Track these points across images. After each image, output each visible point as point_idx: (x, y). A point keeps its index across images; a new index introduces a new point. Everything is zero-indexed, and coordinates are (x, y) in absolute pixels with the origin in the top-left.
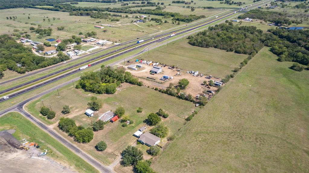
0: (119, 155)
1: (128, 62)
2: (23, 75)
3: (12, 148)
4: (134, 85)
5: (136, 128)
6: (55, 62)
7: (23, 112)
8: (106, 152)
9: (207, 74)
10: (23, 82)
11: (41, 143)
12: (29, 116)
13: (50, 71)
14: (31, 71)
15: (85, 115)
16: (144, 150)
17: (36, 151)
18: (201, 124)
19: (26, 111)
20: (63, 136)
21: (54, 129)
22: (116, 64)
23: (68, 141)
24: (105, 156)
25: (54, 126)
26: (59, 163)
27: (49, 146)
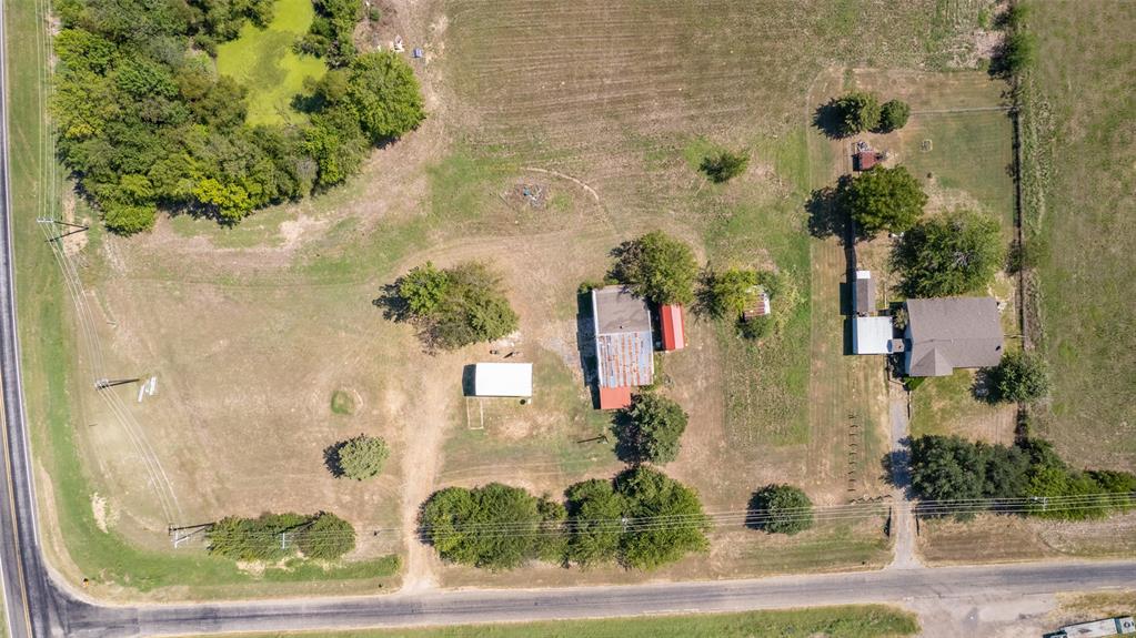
0: (884, 488)
7: (134, 621)
12: (210, 617)
16: (957, 397)
19: (141, 605)
20: (550, 583)
21: (449, 581)
24: (831, 532)
25: (423, 573)
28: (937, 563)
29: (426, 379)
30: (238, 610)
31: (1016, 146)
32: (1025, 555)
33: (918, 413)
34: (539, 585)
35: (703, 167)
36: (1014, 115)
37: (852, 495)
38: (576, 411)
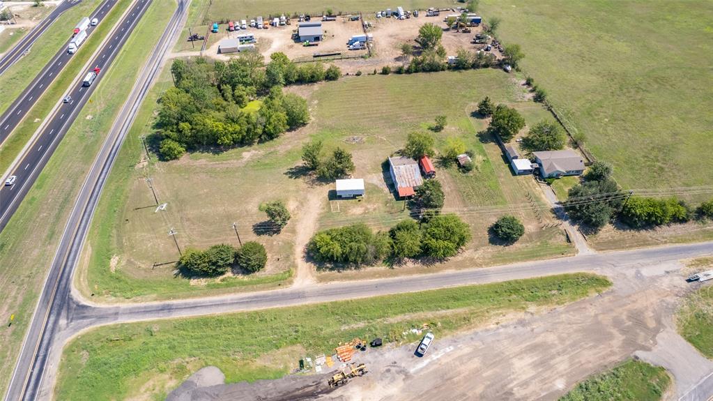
1: (195, 38)
8: (529, 235)
17: (391, 353)
19: (127, 305)
20: (383, 277)
21: (321, 280)
23: (415, 277)
24: (538, 244)
25: (306, 276)
26: (492, 326)
27: (393, 320)
28: (604, 252)
29: (309, 196)
30: (186, 304)
31: (555, 116)
32: (649, 245)
33: (559, 193)
34: (377, 278)
35: (429, 129)
36: (549, 110)
37: (542, 225)
38: (387, 203)
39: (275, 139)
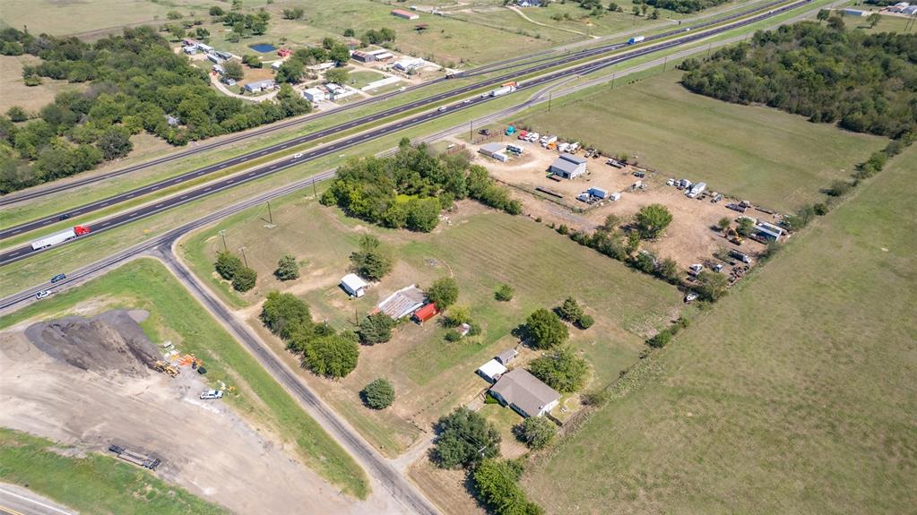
0: (429, 429)
1: (483, 132)
2: (180, 150)
3: (137, 364)
4: (493, 211)
5: (487, 348)
6: (268, 116)
7: (171, 260)
8: (391, 415)
9: (734, 195)
10: (179, 170)
11: (211, 360)
12: (185, 275)
13: (252, 145)
14: (203, 138)
15: (341, 290)
16: (504, 423)
17: (197, 383)
18: (699, 362)
19: (179, 260)
20: (273, 348)
21: (250, 322)
22: (445, 138)
23: (285, 365)
25: (249, 313)
26: (254, 428)
27: (231, 372)
28: (411, 480)
30: (193, 280)
34: (270, 346)
35: (497, 294)
37: (413, 417)
39: (391, 230)
